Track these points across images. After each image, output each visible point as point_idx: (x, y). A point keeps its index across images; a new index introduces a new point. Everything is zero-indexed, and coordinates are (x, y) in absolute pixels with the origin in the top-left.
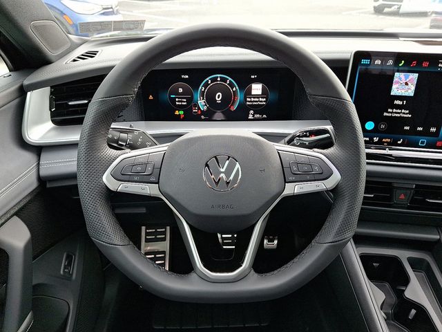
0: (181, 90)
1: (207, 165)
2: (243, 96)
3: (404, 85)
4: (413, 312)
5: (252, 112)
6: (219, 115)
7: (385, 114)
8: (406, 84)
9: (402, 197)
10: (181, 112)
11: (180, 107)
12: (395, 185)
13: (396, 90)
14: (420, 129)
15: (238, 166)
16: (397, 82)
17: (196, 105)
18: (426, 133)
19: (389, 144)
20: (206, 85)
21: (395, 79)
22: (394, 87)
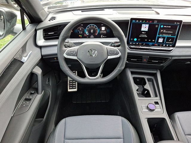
0: (81, 29)
1: (89, 52)
2: (99, 30)
3: (145, 28)
4: (146, 92)
5: (102, 35)
6: (92, 36)
7: (140, 36)
8: (146, 27)
9: (145, 60)
10: (81, 36)
11: (81, 34)
12: (143, 57)
13: (143, 29)
14: (150, 40)
15: (96, 52)
16: (143, 27)
17: (85, 33)
18: (151, 41)
19: (141, 45)
20: (88, 27)
21: (142, 26)
22: (142, 28)
